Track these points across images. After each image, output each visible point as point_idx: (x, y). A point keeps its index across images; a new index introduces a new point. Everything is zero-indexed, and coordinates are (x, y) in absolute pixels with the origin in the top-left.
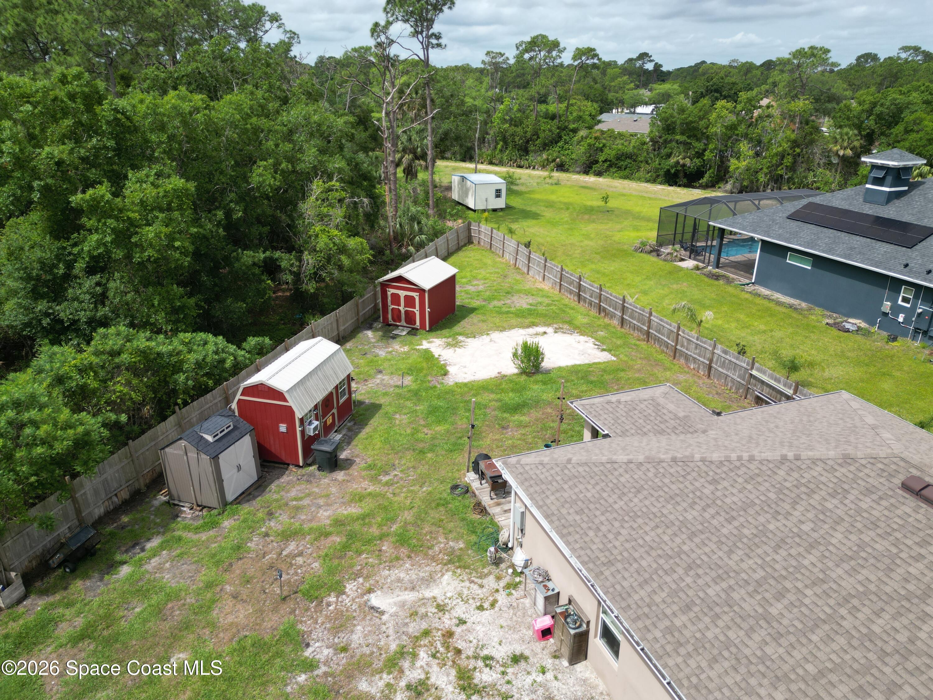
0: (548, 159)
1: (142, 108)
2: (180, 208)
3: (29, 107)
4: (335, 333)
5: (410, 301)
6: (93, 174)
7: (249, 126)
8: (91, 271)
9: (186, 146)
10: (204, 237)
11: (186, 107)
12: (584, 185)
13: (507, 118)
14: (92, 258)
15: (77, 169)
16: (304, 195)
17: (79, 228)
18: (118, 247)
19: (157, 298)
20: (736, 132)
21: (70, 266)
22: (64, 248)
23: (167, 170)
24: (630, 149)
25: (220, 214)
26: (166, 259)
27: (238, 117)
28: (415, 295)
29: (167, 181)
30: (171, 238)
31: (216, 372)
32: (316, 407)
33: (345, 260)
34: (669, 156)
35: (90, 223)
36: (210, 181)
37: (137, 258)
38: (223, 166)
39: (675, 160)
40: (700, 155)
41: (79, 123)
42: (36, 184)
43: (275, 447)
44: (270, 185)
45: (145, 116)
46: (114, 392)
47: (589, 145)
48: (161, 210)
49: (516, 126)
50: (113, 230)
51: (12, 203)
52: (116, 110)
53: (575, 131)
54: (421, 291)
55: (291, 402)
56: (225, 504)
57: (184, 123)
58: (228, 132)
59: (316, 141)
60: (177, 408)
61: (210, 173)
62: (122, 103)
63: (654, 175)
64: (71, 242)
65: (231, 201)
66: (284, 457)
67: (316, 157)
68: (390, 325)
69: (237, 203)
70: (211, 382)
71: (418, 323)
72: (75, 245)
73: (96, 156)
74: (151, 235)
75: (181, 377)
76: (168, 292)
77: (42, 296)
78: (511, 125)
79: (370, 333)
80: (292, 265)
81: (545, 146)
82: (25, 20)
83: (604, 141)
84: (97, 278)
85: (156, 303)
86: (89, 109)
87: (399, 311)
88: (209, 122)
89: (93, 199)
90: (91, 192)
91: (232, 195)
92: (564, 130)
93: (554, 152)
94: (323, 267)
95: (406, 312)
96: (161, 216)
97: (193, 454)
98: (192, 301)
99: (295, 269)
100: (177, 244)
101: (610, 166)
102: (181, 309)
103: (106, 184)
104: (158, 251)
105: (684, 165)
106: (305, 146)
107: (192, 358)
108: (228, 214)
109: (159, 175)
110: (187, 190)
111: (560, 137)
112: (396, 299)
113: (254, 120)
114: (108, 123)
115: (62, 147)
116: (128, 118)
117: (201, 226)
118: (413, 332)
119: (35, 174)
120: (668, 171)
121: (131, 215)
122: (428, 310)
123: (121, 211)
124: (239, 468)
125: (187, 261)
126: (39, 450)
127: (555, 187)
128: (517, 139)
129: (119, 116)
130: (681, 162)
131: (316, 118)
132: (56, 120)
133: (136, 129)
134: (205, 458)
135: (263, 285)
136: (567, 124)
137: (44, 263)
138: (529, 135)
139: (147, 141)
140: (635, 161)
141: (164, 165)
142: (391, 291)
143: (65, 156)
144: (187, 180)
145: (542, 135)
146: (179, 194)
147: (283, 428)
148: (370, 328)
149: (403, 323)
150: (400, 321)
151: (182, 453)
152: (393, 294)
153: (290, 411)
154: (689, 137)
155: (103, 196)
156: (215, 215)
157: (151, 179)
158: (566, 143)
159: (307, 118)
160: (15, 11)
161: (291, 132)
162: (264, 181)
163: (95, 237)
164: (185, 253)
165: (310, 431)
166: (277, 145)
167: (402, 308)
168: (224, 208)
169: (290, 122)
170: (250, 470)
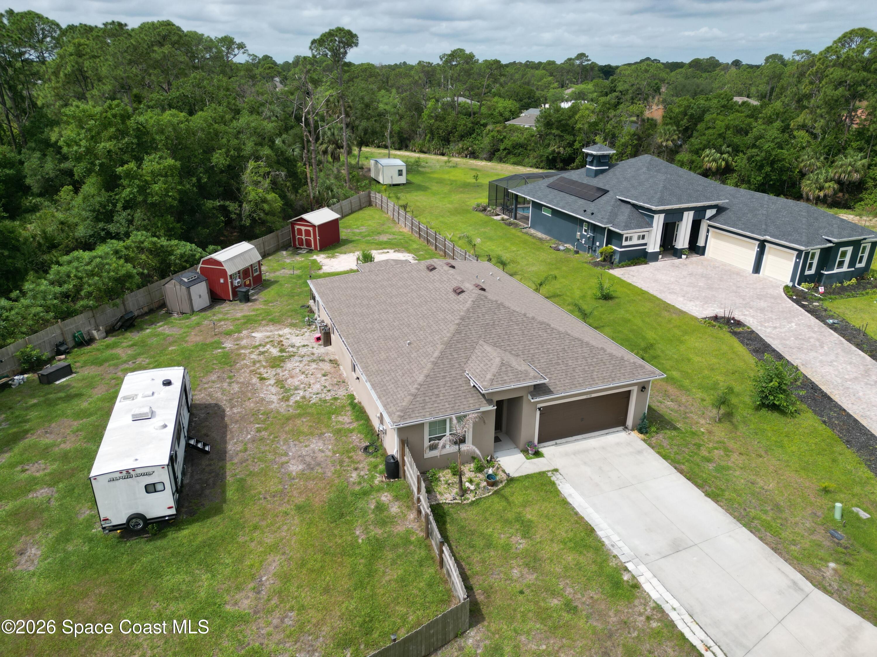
0: (463, 148)
1: (151, 122)
2: (172, 176)
3: (93, 122)
4: (263, 250)
5: (308, 233)
6: (126, 157)
7: (211, 130)
8: (125, 208)
9: (175, 142)
10: (185, 191)
11: (175, 120)
12: (474, 167)
13: (433, 114)
14: (126, 201)
15: (117, 154)
16: (243, 169)
17: (118, 186)
18: (140, 195)
19: (160, 222)
20: (597, 128)
21: (115, 205)
22: (111, 196)
23: (165, 155)
24: (522, 140)
25: (194, 180)
26: (164, 201)
27: (205, 125)
28: (310, 229)
29: (165, 161)
30: (167, 190)
31: (191, 260)
32: (239, 272)
33: (266, 206)
34: (548, 145)
35: (125, 182)
36: (189, 162)
37: (149, 200)
38: (196, 153)
39: (552, 148)
40: (571, 145)
41: (118, 130)
42: (97, 162)
43: (219, 291)
44: (222, 163)
45: (153, 126)
46: (141, 259)
47: (493, 137)
48: (162, 176)
49: (441, 121)
50: (138, 186)
51: (85, 172)
52: (137, 123)
53: (485, 125)
54: (314, 226)
55: (226, 267)
56: (193, 312)
57: (174, 129)
58: (200, 134)
59: (254, 138)
60: (170, 274)
61: (189, 157)
62: (141, 119)
63: (539, 160)
64: (115, 193)
65: (201, 173)
66: (223, 296)
67: (252, 147)
68: (298, 248)
69: (204, 174)
70: (188, 265)
71: (313, 246)
72: (116, 195)
73: (127, 148)
74: (157, 189)
75: (173, 258)
76: (165, 220)
77: (100, 220)
78: (436, 120)
79: (284, 253)
80: (236, 210)
81: (462, 137)
82: (77, 63)
83: (504, 134)
84: (129, 211)
85: (159, 225)
86: (123, 122)
87: (302, 239)
88: (188, 130)
89: (127, 170)
90: (126, 166)
91: (201, 170)
92: (477, 124)
93: (467, 143)
94: (254, 212)
95: (306, 239)
96: (162, 179)
97: (178, 287)
98: (179, 225)
99: (238, 212)
100: (170, 194)
101: (509, 153)
102: (173, 229)
103: (134, 162)
104: (161, 197)
105: (559, 153)
106: (247, 142)
107: (179, 251)
108: (199, 180)
109: (161, 158)
110: (175, 166)
111: (474, 130)
112: (300, 231)
113: (216, 126)
114: (134, 130)
115: (110, 143)
116: (144, 127)
117: (184, 186)
118: (310, 251)
119: (96, 157)
120: (548, 157)
121: (147, 178)
122: (318, 238)
123: (141, 176)
124: (200, 296)
125: (175, 203)
126: (112, 273)
127: (452, 169)
128: (441, 132)
129: (139, 126)
130: (557, 150)
131: (253, 124)
132: (106, 129)
133: (148, 133)
134: (184, 288)
135: (218, 220)
136: (479, 120)
137: (101, 204)
138: (449, 129)
139: (154, 139)
140: (526, 149)
141: (163, 152)
142: (297, 227)
143: (112, 148)
144: (176, 161)
145: (459, 129)
146: (170, 167)
147: (222, 281)
148: (286, 249)
149: (305, 246)
150: (303, 245)
151: (173, 286)
152: (298, 229)
153: (225, 271)
154: (562, 131)
155: (132, 168)
156: (192, 180)
157: (157, 160)
158: (478, 135)
159: (248, 124)
160: (72, 58)
161: (239, 132)
162: (219, 161)
163: (128, 190)
164: (174, 199)
165: (236, 283)
166: (229, 141)
167: (303, 237)
168: (197, 176)
169: (237, 126)
170: (205, 300)
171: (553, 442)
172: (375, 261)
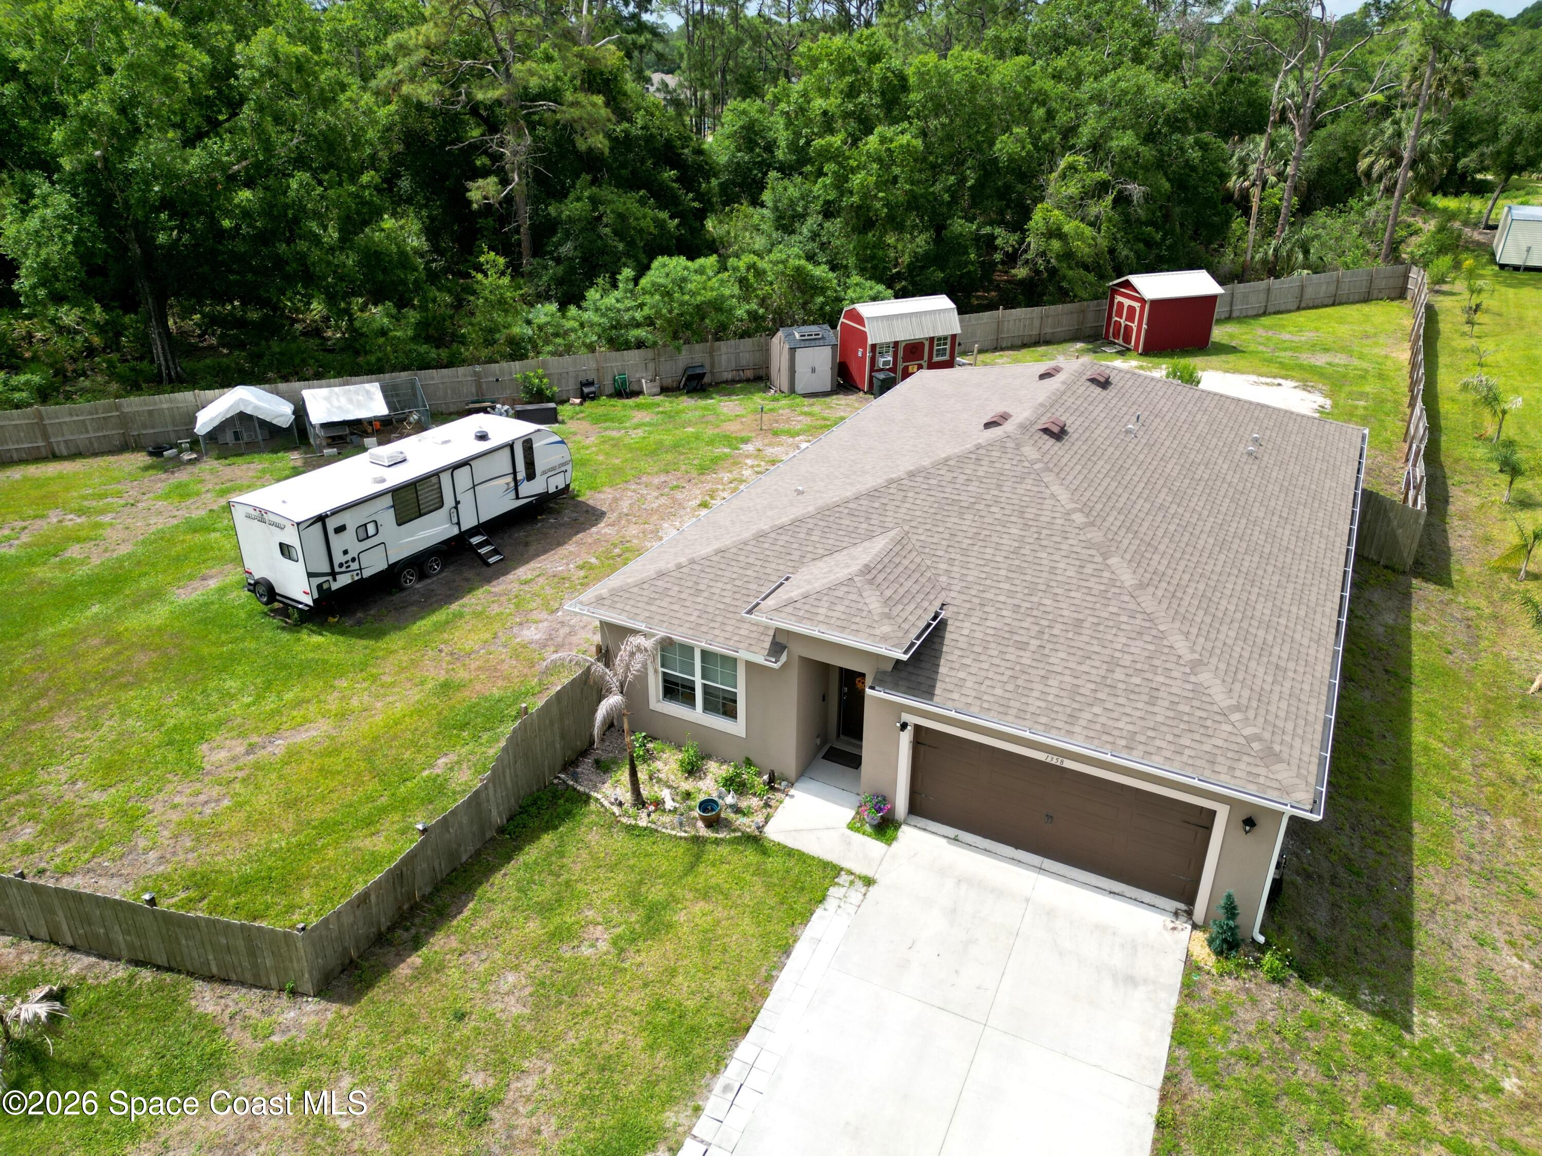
4: (1035, 332)
5: (1131, 313)
8: (824, 214)
14: (826, 202)
28: (1137, 306)
32: (896, 344)
42: (805, 131)
43: (854, 371)
48: (881, 162)
54: (1142, 301)
55: (868, 328)
56: (792, 392)
66: (853, 380)
68: (1109, 343)
71: (1133, 342)
79: (1080, 345)
85: (851, 247)
87: (1120, 325)
89: (826, 145)
94: (1043, 254)
95: (1126, 326)
110: (913, 147)
112: (1120, 307)
118: (1127, 351)
121: (853, 163)
122: (1144, 327)
124: (813, 370)
135: (965, 258)
142: (1119, 299)
147: (860, 353)
148: (1091, 341)
149: (1121, 341)
150: (1118, 338)
152: (1119, 302)
153: (864, 335)
155: (834, 143)
164: (887, 205)
167: (1123, 322)
170: (825, 377)
171: (952, 832)
172: (1201, 386)
